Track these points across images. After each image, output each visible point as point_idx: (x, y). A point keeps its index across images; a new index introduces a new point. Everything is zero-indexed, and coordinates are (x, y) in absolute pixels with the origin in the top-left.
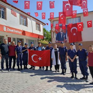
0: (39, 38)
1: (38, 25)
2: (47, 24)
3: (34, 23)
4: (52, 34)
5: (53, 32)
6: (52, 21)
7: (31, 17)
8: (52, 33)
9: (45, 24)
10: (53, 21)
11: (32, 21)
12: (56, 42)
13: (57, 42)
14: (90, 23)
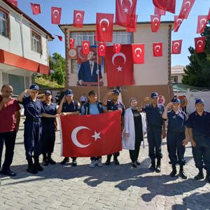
0: (38, 71)
1: (37, 37)
2: (60, 38)
3: (27, 30)
4: (69, 65)
5: (72, 60)
6: (68, 31)
7: (20, 13)
8: (69, 61)
9: (53, 38)
10: (71, 32)
11: (23, 25)
12: (78, 84)
13: (81, 83)
14: (158, 48)
